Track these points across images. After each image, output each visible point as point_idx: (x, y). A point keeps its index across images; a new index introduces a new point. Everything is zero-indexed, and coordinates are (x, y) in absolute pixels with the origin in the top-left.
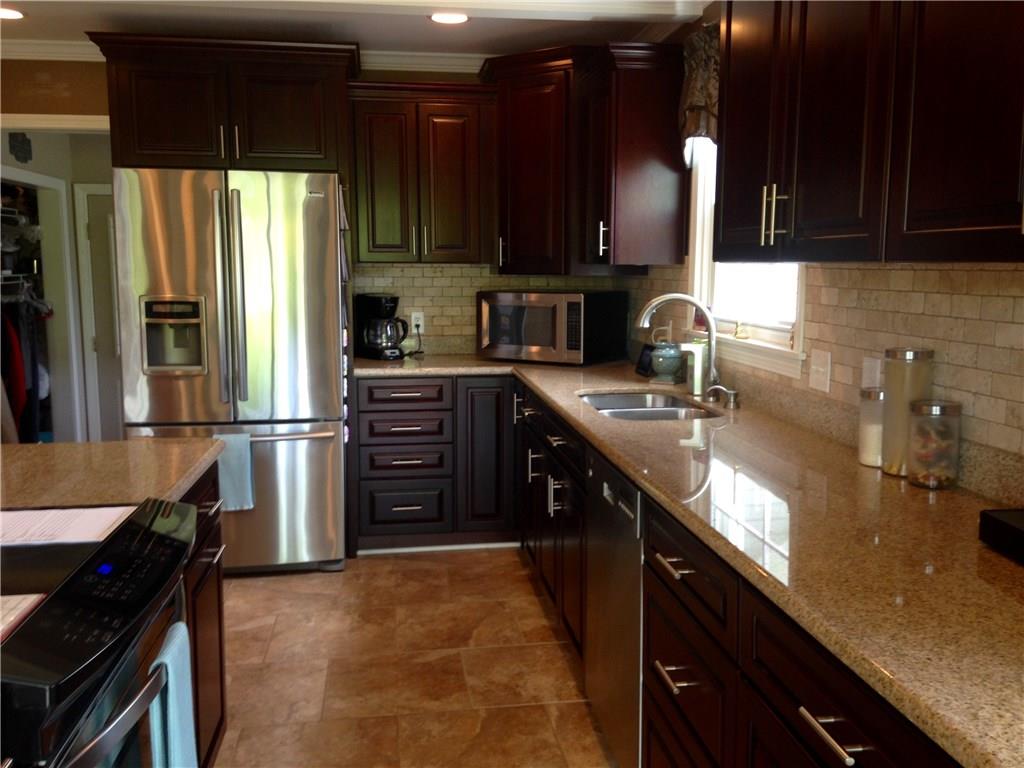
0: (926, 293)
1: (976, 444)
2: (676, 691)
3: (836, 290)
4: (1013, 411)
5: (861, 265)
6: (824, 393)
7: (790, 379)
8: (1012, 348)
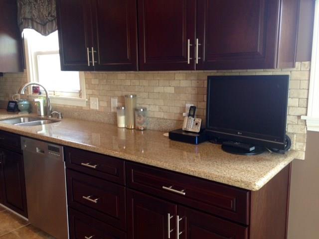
0: (131, 80)
1: (151, 117)
2: (96, 202)
3: (97, 80)
4: (161, 108)
5: (106, 72)
6: (97, 110)
7: (82, 107)
8: (159, 93)
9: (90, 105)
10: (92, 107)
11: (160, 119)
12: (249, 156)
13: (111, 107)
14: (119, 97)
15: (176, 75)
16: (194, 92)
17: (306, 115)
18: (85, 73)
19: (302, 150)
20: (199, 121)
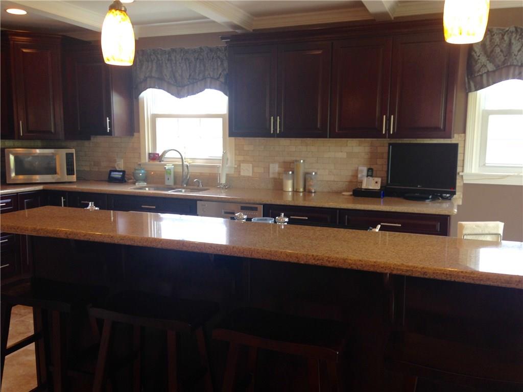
3: (252, 146)
4: (331, 172)
6: (249, 176)
8: (330, 158)
9: (240, 172)
10: (242, 174)
11: (331, 181)
12: (427, 201)
13: (269, 173)
14: (279, 162)
15: (349, 142)
16: (366, 157)
17: (463, 171)
18: (235, 139)
19: (460, 198)
20: (379, 180)
